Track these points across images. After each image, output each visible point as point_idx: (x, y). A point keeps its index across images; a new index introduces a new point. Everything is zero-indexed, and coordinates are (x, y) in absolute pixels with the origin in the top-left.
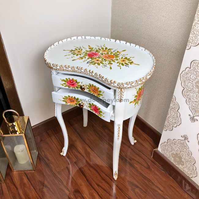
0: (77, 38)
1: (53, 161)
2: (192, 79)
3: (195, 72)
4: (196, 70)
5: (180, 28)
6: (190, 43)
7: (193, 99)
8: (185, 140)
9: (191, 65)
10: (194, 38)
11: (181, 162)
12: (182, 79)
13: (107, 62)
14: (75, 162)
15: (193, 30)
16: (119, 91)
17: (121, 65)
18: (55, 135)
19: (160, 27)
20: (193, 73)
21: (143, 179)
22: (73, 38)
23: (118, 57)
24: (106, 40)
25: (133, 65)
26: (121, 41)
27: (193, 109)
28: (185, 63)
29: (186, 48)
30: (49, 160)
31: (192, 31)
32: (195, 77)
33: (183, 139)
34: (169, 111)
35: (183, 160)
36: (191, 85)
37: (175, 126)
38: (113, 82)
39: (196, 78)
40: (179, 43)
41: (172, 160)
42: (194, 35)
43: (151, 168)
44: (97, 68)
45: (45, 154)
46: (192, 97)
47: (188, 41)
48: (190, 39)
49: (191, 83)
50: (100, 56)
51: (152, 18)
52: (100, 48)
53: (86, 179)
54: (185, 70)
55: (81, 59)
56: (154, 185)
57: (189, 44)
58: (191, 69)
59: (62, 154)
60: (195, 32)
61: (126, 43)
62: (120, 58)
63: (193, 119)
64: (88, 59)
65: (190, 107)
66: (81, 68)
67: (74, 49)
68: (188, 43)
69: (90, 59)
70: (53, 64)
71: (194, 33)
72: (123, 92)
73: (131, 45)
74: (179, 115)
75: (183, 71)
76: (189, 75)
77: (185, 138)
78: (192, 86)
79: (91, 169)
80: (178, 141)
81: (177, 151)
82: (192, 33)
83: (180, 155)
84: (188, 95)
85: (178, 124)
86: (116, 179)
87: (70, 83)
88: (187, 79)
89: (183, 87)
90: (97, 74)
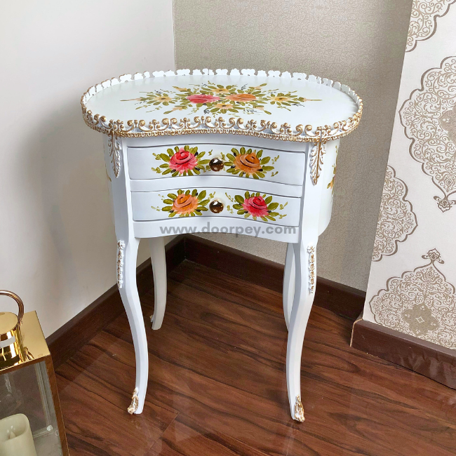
0: (133, 78)
1: (114, 437)
2: (431, 113)
3: (434, 96)
4: (436, 91)
6: (414, 36)
7: (439, 156)
8: (432, 262)
9: (424, 83)
10: (421, 23)
11: (429, 323)
12: (404, 121)
13: (249, 106)
14: (176, 419)
15: (415, 8)
16: (314, 153)
17: (283, 105)
19: (313, 33)
20: (430, 99)
22: (123, 77)
23: (262, 95)
25: (308, 102)
26: (243, 70)
27: (442, 180)
28: (409, 81)
29: (405, 48)
30: (98, 439)
31: (413, 10)
32: (435, 107)
33: (428, 261)
34: (382, 209)
35: (434, 315)
36: (430, 127)
37: (403, 237)
38: (303, 130)
39: (438, 106)
41: (405, 329)
42: (421, 17)
45: (81, 430)
46: (436, 152)
47: (407, 32)
48: (413, 28)
49: (429, 122)
50: (221, 99)
51: (291, 17)
52: (207, 88)
53: (229, 448)
54: (410, 99)
55: (183, 108)
56: (389, 400)
57: (411, 40)
58: (424, 91)
59: (131, 410)
60: (423, 11)
62: (269, 96)
63: (444, 204)
64: (199, 106)
65: (435, 179)
66: (205, 119)
67: (146, 97)
68: (408, 38)
69: (205, 106)
71: (420, 13)
72: (322, 154)
74: (409, 208)
75: (404, 103)
76: (422, 106)
77: (433, 257)
78: (431, 129)
80: (415, 274)
81: (415, 300)
82: (415, 13)
83: (426, 307)
84: (425, 151)
85: (410, 231)
86: (304, 419)
87: (178, 161)
88: (417, 117)
89: (411, 138)
90: (254, 122)
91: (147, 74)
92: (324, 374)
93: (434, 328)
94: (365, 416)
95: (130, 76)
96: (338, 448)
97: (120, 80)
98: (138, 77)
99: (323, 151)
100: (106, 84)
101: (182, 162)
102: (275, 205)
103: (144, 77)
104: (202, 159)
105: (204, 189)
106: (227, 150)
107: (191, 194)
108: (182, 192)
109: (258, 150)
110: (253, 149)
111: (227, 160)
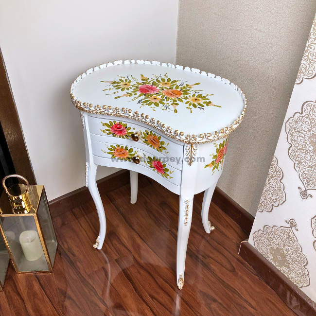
0: (123, 63)
1: (81, 257)
2: (305, 131)
3: (308, 121)
4: (310, 117)
5: (287, 51)
6: (302, 74)
7: (305, 163)
8: (291, 227)
9: (304, 109)
10: (308, 66)
11: (284, 262)
12: (288, 131)
13: (170, 102)
14: (116, 260)
15: (306, 54)
16: (188, 148)
17: (191, 106)
18: (86, 216)
19: (254, 48)
20: (306, 122)
21: (224, 288)
22: (116, 63)
23: (187, 94)
24: (168, 66)
25: (210, 107)
26: (193, 69)
27: (304, 178)
28: (294, 106)
29: (295, 81)
30: (74, 255)
31: (304, 55)
32: (308, 128)
33: (289, 225)
34: (267, 181)
35: (288, 259)
36: (303, 141)
37: (276, 204)
38: (179, 134)
39: (310, 129)
40: (284, 74)
41: (270, 259)
42: (308, 62)
43: (237, 271)
44: (154, 110)
45: (68, 247)
46: (304, 159)
47: (298, 71)
48: (302, 68)
49: (303, 137)
50: (160, 92)
51: (242, 33)
52: (160, 79)
53: (134, 287)
54: (293, 117)
55: (129, 96)
56: (242, 298)
57: (300, 76)
58: (303, 115)
59: (95, 246)
60: (310, 57)
61: (200, 73)
62: (191, 95)
63: (304, 195)
64: (140, 96)
65: (300, 175)
66: (128, 110)
67: (117, 80)
68: (298, 74)
69: (143, 97)
70: (84, 104)
71: (309, 59)
72: (194, 150)
73: (208, 75)
74: (282, 188)
75: (289, 118)
76: (300, 125)
77: (292, 224)
78: (303, 142)
79: (142, 271)
80: (280, 229)
81: (278, 244)
82: (305, 58)
83: (283, 251)
84: (297, 156)
85: (281, 202)
86: (181, 288)
87: (116, 129)
88: (296, 131)
89: (290, 144)
90: (154, 120)
91: (133, 61)
92: (211, 265)
93: (287, 267)
94: (220, 301)
95: (122, 61)
96: (193, 313)
97: (114, 64)
98: (127, 62)
99: (195, 148)
100: (103, 66)
101: (118, 130)
102: (167, 170)
103: (131, 63)
104: (129, 131)
105: (131, 148)
106: (143, 130)
107: (124, 148)
108: (119, 146)
109: (159, 136)
110: (156, 134)
111: (143, 136)
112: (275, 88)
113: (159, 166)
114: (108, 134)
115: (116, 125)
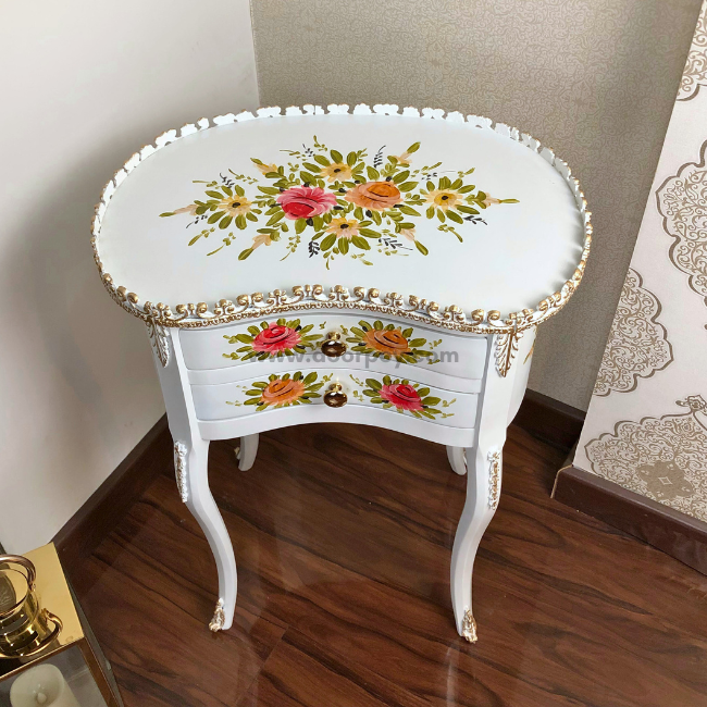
0: (179, 135)
1: (191, 670)
5: (604, 11)
6: (695, 77)
8: (693, 411)
9: (705, 154)
11: (679, 487)
12: (664, 208)
13: (386, 226)
14: (285, 638)
15: (702, 29)
16: (504, 341)
17: (449, 222)
21: (561, 593)
22: (160, 141)
23: (411, 186)
24: (304, 112)
25: (492, 208)
26: (377, 107)
31: (698, 33)
33: (687, 409)
34: (615, 327)
35: (688, 478)
37: (647, 371)
38: (485, 318)
40: (604, 66)
41: (640, 488)
43: (569, 540)
44: (368, 264)
45: (142, 659)
47: (682, 70)
48: (693, 62)
50: (339, 201)
52: (312, 161)
54: (678, 176)
55: (272, 238)
56: (608, 599)
57: (690, 81)
58: (705, 169)
59: (215, 626)
61: (402, 113)
62: (422, 185)
64: (300, 229)
66: (311, 289)
67: (205, 199)
68: (684, 77)
69: (310, 231)
70: (178, 308)
73: (421, 115)
74: (661, 333)
75: (667, 181)
77: (695, 406)
79: (361, 638)
80: (663, 422)
81: (660, 455)
82: (700, 38)
83: (675, 466)
84: (697, 259)
85: (661, 365)
86: (476, 639)
87: (268, 340)
88: (687, 205)
89: (673, 236)
90: (397, 297)
91: (204, 123)
93: (687, 495)
94: (570, 629)
95: (174, 132)
97: (155, 146)
100: (134, 166)
101: (273, 340)
103: (199, 127)
104: (308, 334)
105: (314, 371)
106: (353, 323)
107: (291, 378)
108: (276, 377)
109: (404, 327)
110: (396, 326)
111: (352, 335)
112: (579, 102)
113: (405, 396)
114: (244, 359)
115: (268, 333)
